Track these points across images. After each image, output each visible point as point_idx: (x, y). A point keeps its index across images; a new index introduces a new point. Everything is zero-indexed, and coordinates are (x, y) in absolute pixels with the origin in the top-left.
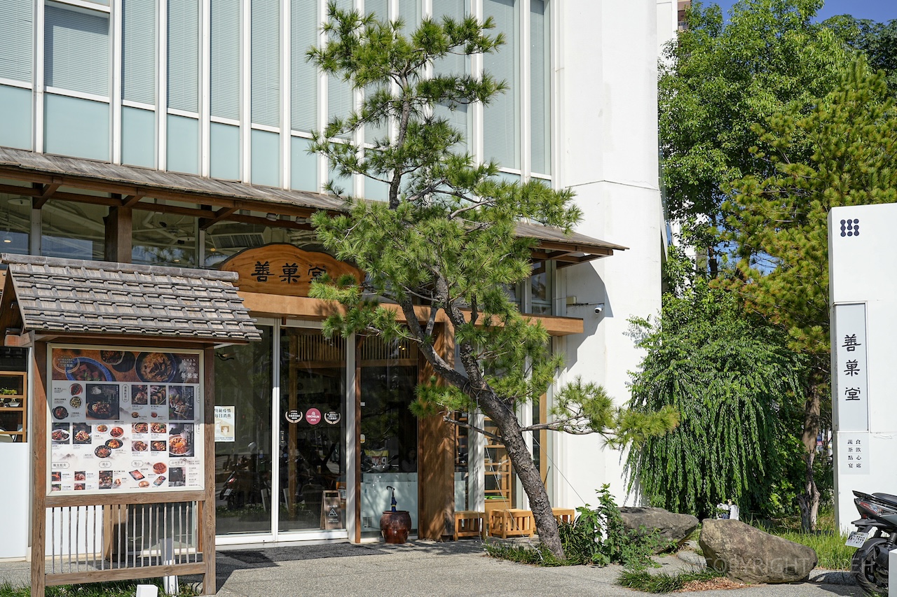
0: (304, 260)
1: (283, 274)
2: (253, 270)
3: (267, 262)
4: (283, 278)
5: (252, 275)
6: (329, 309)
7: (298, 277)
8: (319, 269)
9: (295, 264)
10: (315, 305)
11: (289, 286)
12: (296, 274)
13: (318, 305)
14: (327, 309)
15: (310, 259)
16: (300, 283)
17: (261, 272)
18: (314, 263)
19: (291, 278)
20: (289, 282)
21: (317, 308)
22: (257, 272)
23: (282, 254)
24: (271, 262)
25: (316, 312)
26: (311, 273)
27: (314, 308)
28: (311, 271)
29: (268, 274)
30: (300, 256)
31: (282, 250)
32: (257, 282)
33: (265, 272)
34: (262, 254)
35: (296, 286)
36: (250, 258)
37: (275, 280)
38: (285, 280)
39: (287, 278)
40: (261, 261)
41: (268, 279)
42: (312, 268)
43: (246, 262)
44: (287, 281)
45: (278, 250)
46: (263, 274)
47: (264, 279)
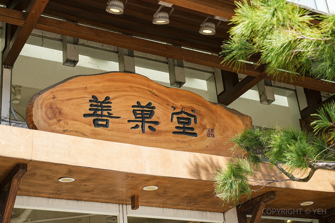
0: (164, 100)
1: (133, 118)
2: (86, 108)
3: (107, 98)
4: (134, 124)
5: (85, 115)
6: (210, 169)
7: (156, 123)
8: (186, 113)
9: (150, 104)
10: (189, 164)
11: (144, 136)
12: (154, 119)
13: (193, 162)
14: (206, 169)
15: (172, 98)
16: (160, 132)
17: (99, 113)
18: (179, 104)
19: (147, 125)
20: (143, 131)
21: (192, 167)
22: (92, 112)
23: (131, 87)
24: (114, 99)
25: (191, 173)
26: (175, 119)
27: (187, 167)
28: (175, 117)
29: (110, 116)
30: (157, 93)
31: (129, 82)
32: (93, 127)
33: (105, 113)
34: (100, 85)
35: (154, 138)
36: (79, 89)
37: (121, 126)
38: (137, 126)
39: (140, 124)
40: (97, 95)
41: (110, 124)
42: (176, 111)
43: (74, 94)
44: (140, 128)
45: (125, 81)
46: (102, 115)
47: (104, 123)
